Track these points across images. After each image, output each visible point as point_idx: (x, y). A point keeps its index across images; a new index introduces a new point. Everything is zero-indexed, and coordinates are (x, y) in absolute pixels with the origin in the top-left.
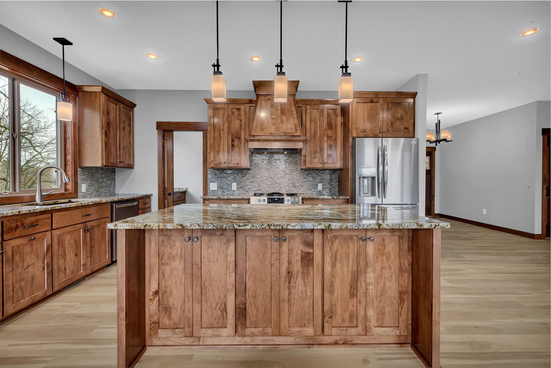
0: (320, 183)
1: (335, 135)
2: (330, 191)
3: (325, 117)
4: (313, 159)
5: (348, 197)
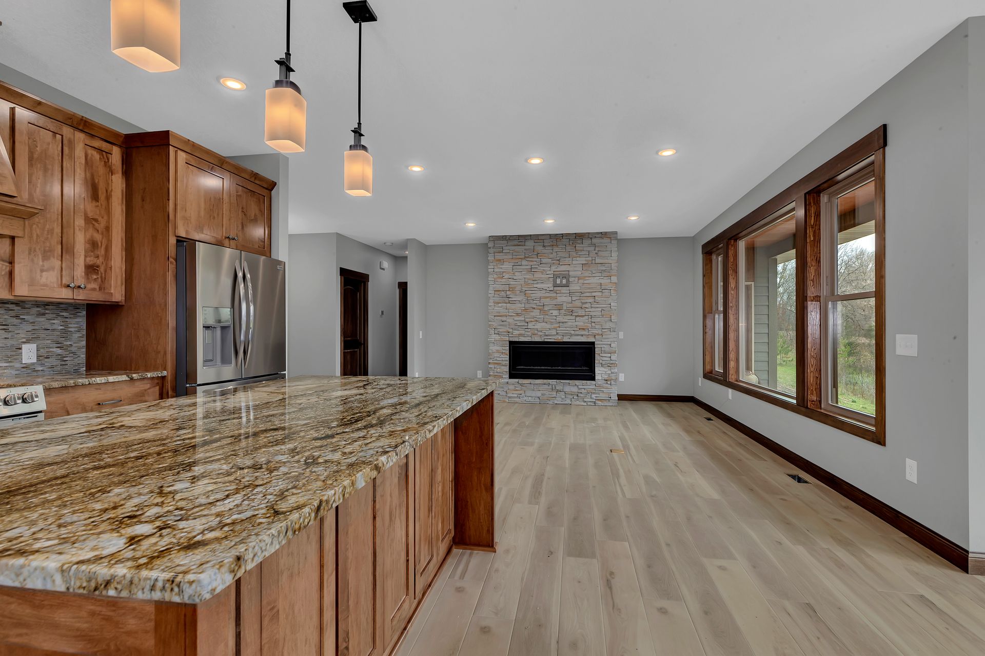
0: (28, 341)
1: (106, 217)
2: (64, 363)
3: (77, 164)
4: (39, 271)
5: (165, 373)
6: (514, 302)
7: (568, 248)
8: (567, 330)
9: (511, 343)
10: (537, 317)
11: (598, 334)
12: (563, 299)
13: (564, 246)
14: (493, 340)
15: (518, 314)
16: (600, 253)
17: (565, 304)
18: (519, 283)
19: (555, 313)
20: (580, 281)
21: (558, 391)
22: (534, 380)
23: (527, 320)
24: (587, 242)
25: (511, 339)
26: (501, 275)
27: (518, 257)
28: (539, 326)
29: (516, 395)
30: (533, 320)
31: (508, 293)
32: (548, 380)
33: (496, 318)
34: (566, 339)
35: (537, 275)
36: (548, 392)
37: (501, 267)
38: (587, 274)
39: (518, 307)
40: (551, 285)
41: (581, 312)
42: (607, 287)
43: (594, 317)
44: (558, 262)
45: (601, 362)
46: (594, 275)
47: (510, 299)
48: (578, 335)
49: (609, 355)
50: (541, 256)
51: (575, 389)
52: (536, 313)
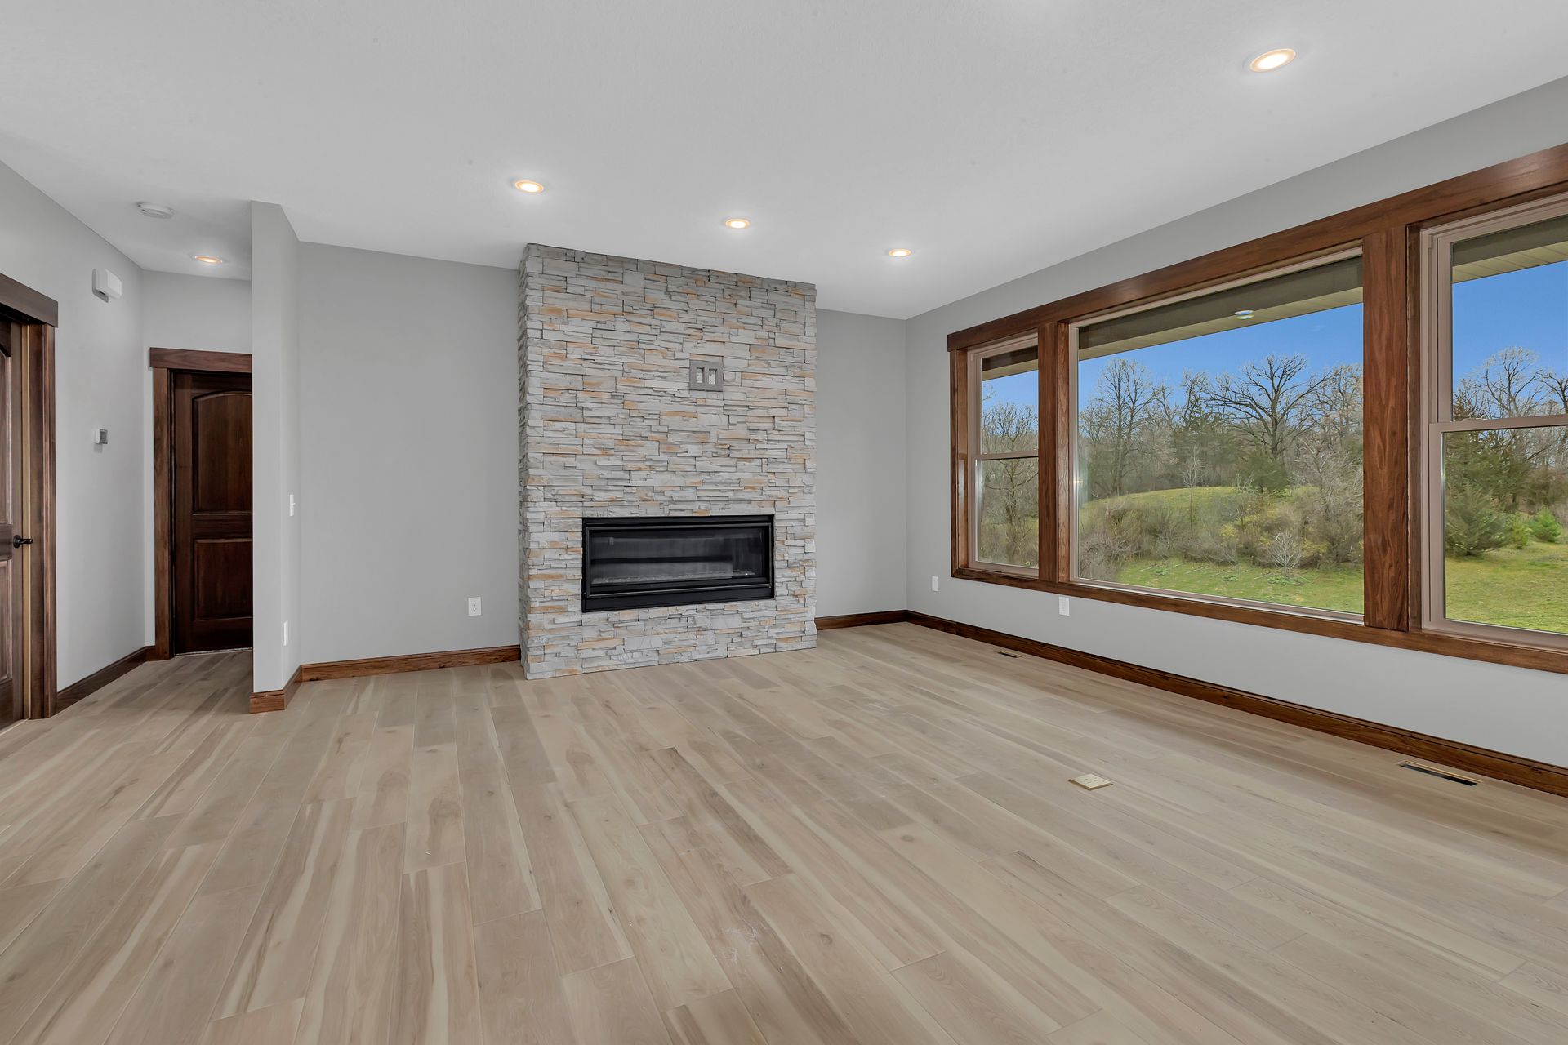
6: (597, 420)
7: (723, 305)
8: (720, 490)
9: (587, 522)
10: (654, 458)
11: (781, 499)
12: (711, 419)
13: (713, 299)
14: (542, 515)
15: (605, 451)
16: (784, 325)
17: (714, 432)
18: (608, 373)
19: (694, 450)
20: (747, 382)
21: (700, 630)
22: (646, 610)
23: (629, 466)
24: (759, 298)
25: (590, 514)
26: (562, 350)
27: (606, 308)
28: (656, 480)
29: (602, 653)
30: (642, 466)
31: (581, 396)
32: (678, 607)
33: (548, 459)
34: (716, 511)
35: (654, 360)
36: (678, 635)
37: (563, 327)
38: (759, 367)
39: (607, 433)
40: (684, 386)
41: (748, 451)
42: (797, 399)
43: (773, 462)
44: (699, 333)
45: (787, 557)
46: (772, 371)
47: (586, 413)
48: (741, 501)
49: (802, 543)
50: (661, 314)
51: (735, 623)
52: (650, 449)
